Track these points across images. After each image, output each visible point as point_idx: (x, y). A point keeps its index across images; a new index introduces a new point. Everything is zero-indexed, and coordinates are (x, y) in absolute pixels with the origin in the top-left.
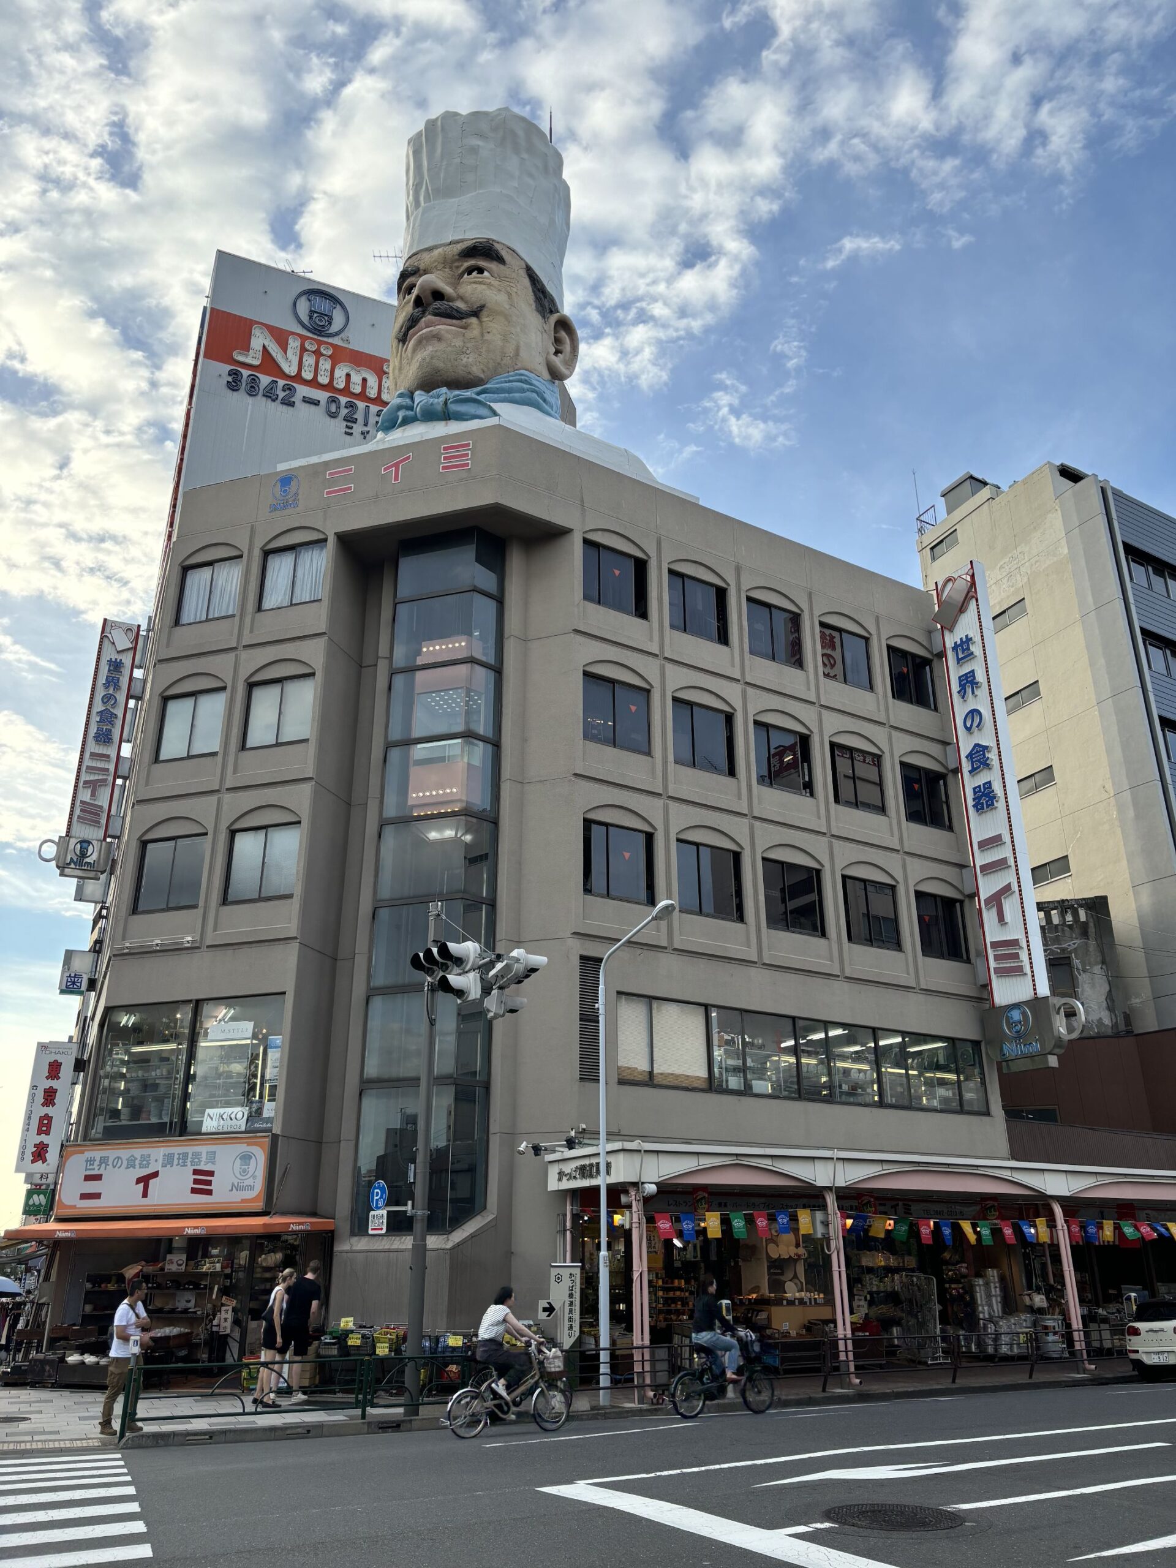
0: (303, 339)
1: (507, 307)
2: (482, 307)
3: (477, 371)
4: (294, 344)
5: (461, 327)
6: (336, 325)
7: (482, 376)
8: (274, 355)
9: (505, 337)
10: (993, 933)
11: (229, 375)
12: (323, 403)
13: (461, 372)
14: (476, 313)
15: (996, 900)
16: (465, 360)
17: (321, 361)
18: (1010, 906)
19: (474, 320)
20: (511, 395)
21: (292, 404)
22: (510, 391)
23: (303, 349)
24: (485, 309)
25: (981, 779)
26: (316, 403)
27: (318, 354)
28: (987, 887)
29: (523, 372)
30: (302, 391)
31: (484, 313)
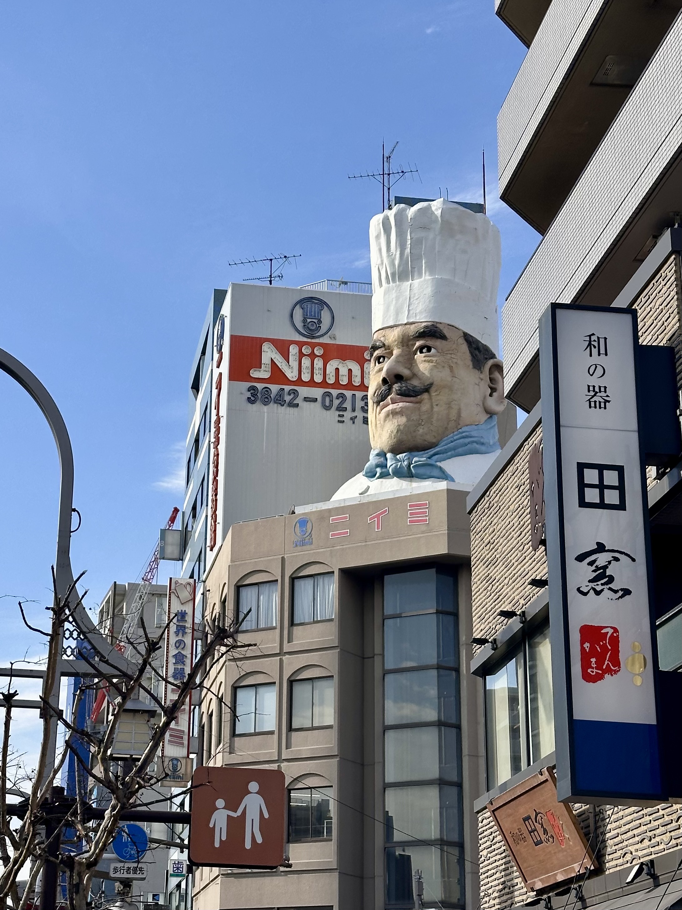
0: (300, 345)
1: (449, 379)
2: (431, 385)
3: (431, 439)
4: (293, 350)
5: (417, 403)
6: (324, 327)
7: (434, 441)
8: (279, 365)
9: (449, 405)
11: (249, 391)
12: (319, 399)
13: (419, 441)
14: (427, 389)
16: (421, 431)
17: (316, 361)
19: (425, 396)
20: (456, 451)
21: (297, 405)
22: (454, 449)
23: (301, 355)
24: (434, 386)
26: (315, 400)
27: (312, 356)
29: (464, 429)
30: (304, 391)
31: (433, 390)
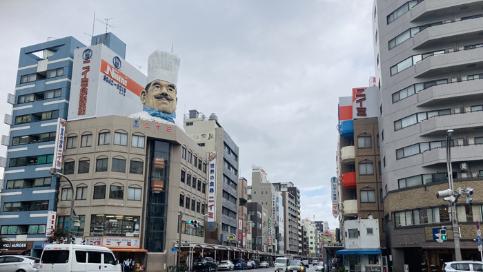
0: (115, 69)
2: (172, 99)
5: (169, 102)
6: (119, 67)
8: (110, 72)
10: (209, 211)
11: (104, 76)
15: (211, 206)
17: (117, 75)
18: (213, 208)
19: (171, 101)
21: (113, 85)
23: (114, 72)
25: (212, 187)
26: (116, 85)
28: (209, 204)
30: (115, 82)
